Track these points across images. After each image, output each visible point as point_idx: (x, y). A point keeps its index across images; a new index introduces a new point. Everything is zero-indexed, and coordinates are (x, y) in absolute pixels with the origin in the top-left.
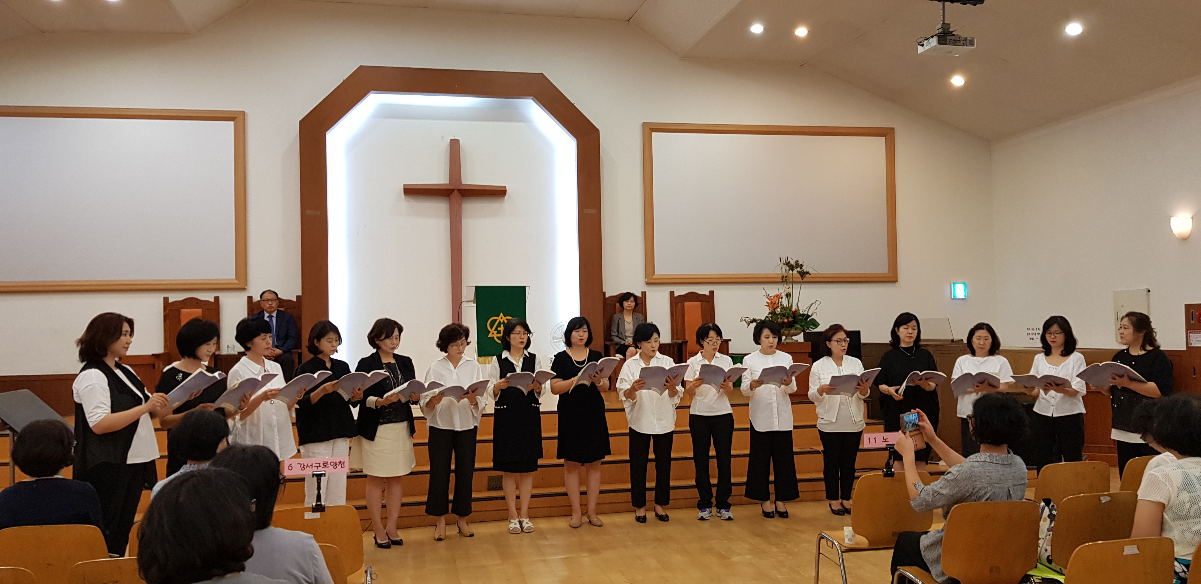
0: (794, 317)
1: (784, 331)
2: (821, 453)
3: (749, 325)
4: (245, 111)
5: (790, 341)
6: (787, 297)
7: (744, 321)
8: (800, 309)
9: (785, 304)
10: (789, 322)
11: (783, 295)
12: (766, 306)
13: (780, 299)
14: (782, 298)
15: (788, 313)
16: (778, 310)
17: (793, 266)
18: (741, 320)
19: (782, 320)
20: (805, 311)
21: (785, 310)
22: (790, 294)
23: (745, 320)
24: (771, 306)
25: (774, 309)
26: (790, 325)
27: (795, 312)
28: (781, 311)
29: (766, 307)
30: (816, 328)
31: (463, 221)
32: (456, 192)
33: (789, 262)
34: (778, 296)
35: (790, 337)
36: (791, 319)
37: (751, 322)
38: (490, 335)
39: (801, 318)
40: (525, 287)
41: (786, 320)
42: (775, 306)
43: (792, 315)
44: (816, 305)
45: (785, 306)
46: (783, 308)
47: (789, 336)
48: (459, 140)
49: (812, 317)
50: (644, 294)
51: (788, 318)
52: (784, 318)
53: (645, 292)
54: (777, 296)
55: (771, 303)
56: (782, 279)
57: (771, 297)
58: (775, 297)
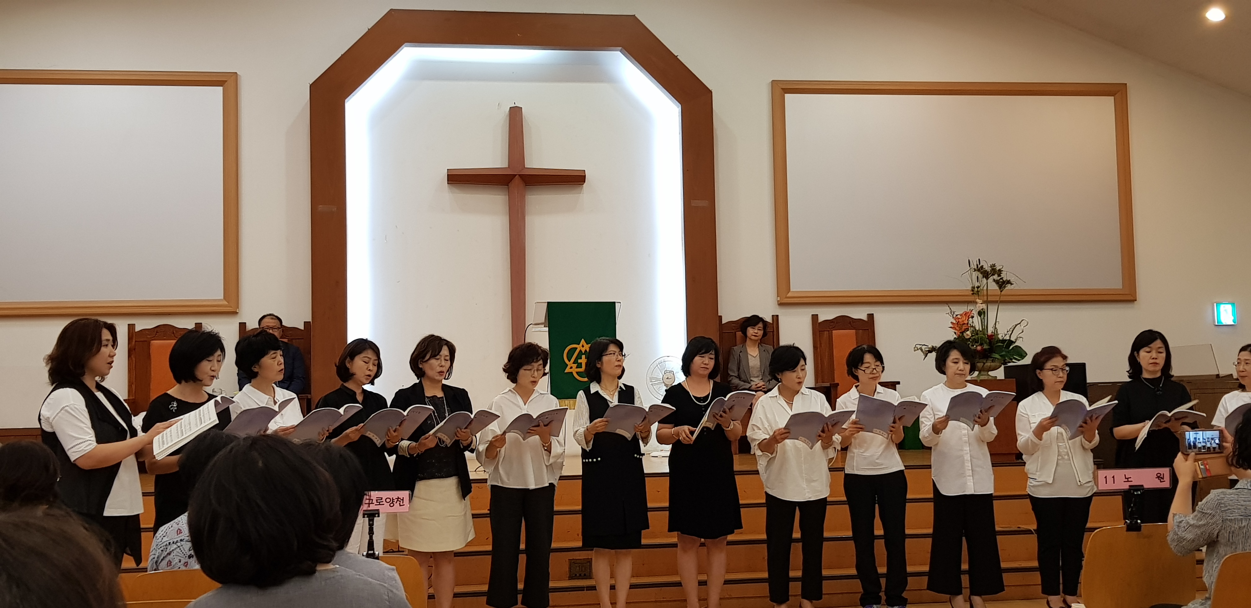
0: (990, 344)
2: (1033, 534)
3: (926, 356)
4: (238, 73)
5: (985, 378)
6: (980, 316)
7: (919, 350)
8: (999, 333)
9: (978, 327)
10: (984, 350)
11: (975, 312)
12: (951, 328)
13: (970, 319)
14: (973, 317)
15: (982, 338)
16: (968, 334)
17: (988, 272)
18: (915, 349)
20: (1006, 335)
21: (977, 334)
22: (984, 312)
23: (921, 349)
24: (958, 329)
25: (962, 333)
26: (986, 355)
27: (992, 336)
28: (972, 336)
29: (952, 330)
30: (1023, 359)
31: (527, 219)
32: (517, 180)
33: (982, 267)
34: (968, 315)
35: (986, 373)
36: (986, 347)
37: (930, 352)
38: (568, 370)
39: (1000, 344)
40: (614, 303)
41: (979, 348)
42: (964, 328)
43: (988, 340)
44: (1022, 327)
45: (977, 329)
46: (975, 331)
47: (984, 371)
48: (521, 108)
49: (1016, 344)
50: (776, 318)
51: (981, 344)
53: (777, 316)
54: (966, 313)
55: (957, 324)
56: (973, 291)
57: (957, 315)
58: (963, 315)
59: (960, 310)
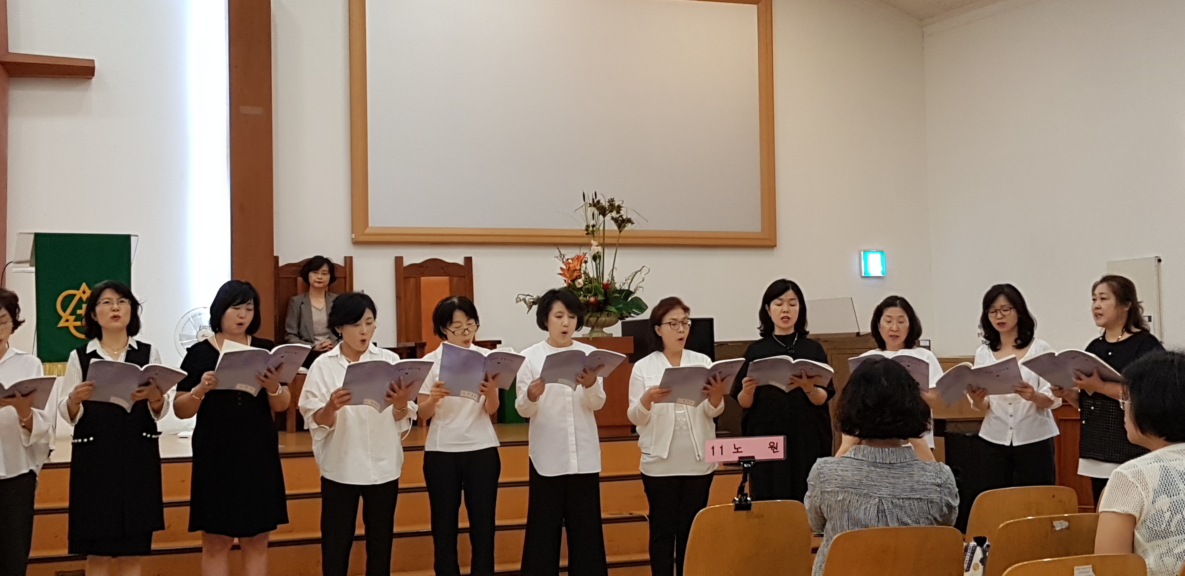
0: (605, 294)
1: (589, 317)
3: (530, 308)
5: (599, 335)
6: (595, 261)
7: (523, 302)
8: (616, 281)
9: (592, 274)
10: (597, 302)
11: (589, 257)
12: (560, 274)
13: (584, 265)
14: (586, 262)
15: (596, 287)
16: (580, 282)
17: (605, 208)
18: (518, 300)
19: (585, 299)
20: (624, 284)
21: (591, 282)
22: (600, 257)
23: (524, 300)
24: (568, 275)
25: (573, 281)
26: (600, 308)
27: (607, 285)
28: (585, 285)
29: (560, 276)
30: (642, 313)
33: (598, 202)
34: (580, 260)
35: (599, 329)
36: (600, 298)
38: (62, 324)
39: (617, 295)
40: (129, 236)
41: (592, 299)
42: (576, 274)
43: (603, 290)
44: (643, 274)
45: (591, 276)
46: (589, 280)
47: (597, 326)
49: (635, 295)
50: (349, 260)
51: (595, 295)
52: (589, 295)
53: (351, 258)
54: (578, 257)
55: (568, 270)
56: (587, 230)
57: (568, 259)
58: (575, 259)
59: (570, 253)
